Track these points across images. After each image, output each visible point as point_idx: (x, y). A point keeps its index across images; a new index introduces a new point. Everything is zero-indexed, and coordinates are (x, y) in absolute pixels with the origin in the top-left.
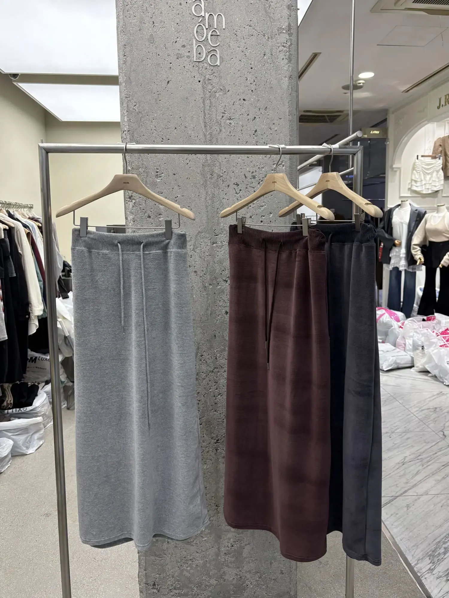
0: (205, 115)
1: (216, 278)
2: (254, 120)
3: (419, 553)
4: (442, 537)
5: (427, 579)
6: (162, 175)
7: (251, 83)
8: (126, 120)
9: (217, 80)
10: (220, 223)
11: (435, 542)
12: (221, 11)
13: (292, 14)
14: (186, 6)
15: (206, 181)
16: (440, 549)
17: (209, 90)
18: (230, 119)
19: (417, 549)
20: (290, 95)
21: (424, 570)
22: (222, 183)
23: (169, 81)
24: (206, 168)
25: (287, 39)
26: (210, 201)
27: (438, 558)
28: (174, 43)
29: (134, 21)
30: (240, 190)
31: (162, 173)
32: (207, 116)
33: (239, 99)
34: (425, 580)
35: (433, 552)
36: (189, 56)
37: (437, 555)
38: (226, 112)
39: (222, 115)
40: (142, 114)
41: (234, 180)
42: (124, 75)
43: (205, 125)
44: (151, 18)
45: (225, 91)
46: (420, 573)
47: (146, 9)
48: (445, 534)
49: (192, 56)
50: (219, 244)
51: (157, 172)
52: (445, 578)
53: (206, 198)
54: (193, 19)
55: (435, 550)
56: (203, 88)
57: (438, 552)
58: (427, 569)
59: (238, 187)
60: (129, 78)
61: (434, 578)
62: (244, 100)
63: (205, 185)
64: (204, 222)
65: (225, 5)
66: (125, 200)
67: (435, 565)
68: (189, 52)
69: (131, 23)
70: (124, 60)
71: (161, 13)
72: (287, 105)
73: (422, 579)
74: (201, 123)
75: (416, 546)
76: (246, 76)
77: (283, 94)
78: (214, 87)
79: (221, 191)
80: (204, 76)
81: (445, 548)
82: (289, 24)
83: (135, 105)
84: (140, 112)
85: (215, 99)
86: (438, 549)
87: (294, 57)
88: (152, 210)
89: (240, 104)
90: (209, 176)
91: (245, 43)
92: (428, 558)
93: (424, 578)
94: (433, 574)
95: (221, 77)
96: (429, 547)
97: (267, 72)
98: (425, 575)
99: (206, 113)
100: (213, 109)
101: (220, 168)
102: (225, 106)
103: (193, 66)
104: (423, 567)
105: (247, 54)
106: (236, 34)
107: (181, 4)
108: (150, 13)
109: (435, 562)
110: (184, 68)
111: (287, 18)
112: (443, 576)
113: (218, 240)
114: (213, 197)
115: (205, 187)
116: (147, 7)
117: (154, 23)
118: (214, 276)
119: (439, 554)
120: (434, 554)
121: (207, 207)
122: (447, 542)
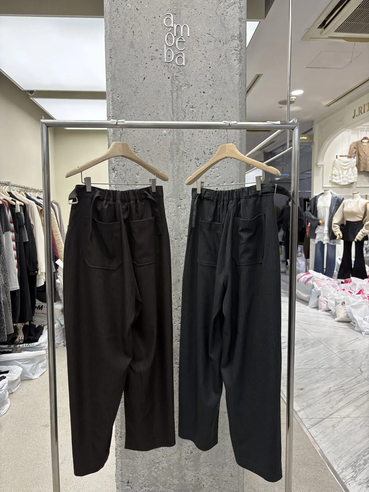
0: (173, 105)
1: (180, 234)
2: (212, 108)
3: (343, 464)
4: (362, 451)
5: (350, 485)
6: (139, 151)
7: (209, 79)
8: (111, 108)
9: (183, 77)
10: (184, 190)
11: (356, 455)
12: (186, 23)
13: (242, 25)
14: (159, 19)
15: (173, 157)
16: (360, 460)
17: (176, 85)
18: (193, 107)
19: (342, 460)
20: (241, 88)
21: (348, 478)
22: (185, 158)
23: (145, 78)
24: (173, 146)
25: (238, 44)
26: (176, 173)
27: (359, 468)
28: (149, 48)
29: (118, 31)
30: (200, 164)
31: (139, 150)
32: (175, 105)
33: (199, 92)
34: (349, 485)
35: (355, 463)
36: (160, 58)
37: (358, 465)
38: (190, 102)
39: (186, 104)
40: (123, 104)
41: (195, 156)
42: (109, 73)
43: (173, 112)
44: (132, 28)
45: (189, 86)
46: (344, 479)
47: (128, 21)
48: (364, 449)
49: (163, 58)
50: (183, 206)
51: (135, 149)
52: (366, 485)
53: (173, 170)
54: (164, 29)
55: (356, 461)
56: (172, 83)
57: (359, 463)
58: (351, 476)
59: (199, 161)
60: (114, 75)
61: (356, 485)
62: (204, 92)
63: (172, 159)
64: (171, 189)
65: (190, 18)
66: (109, 171)
67: (357, 474)
68: (161, 55)
69: (116, 32)
70: (110, 61)
71: (140, 24)
72: (238, 96)
73: (346, 485)
74: (170, 110)
75: (341, 458)
76: (205, 73)
77: (235, 88)
78: (180, 82)
79: (184, 164)
80: (173, 74)
81: (365, 460)
82: (240, 32)
83: (118, 97)
84: (122, 102)
85: (180, 92)
86: (359, 461)
87: (244, 59)
88: (130, 179)
89: (201, 96)
90: (176, 152)
91: (205, 48)
92: (351, 468)
93: (348, 484)
94: (356, 481)
95: (185, 75)
96: (351, 459)
97: (222, 70)
98: (349, 481)
99: (174, 102)
100: (180, 100)
101: (184, 146)
102: (189, 97)
103: (164, 66)
104: (347, 475)
105: (207, 56)
106: (198, 41)
107: (155, 18)
108: (130, 25)
109: (357, 471)
110: (156, 67)
111: (238, 28)
112: (364, 483)
113: (182, 203)
114: (178, 169)
115: (172, 161)
116: (128, 20)
117: (133, 32)
118: (178, 232)
119: (360, 465)
120: (356, 465)
121: (173, 176)
122: (366, 455)
